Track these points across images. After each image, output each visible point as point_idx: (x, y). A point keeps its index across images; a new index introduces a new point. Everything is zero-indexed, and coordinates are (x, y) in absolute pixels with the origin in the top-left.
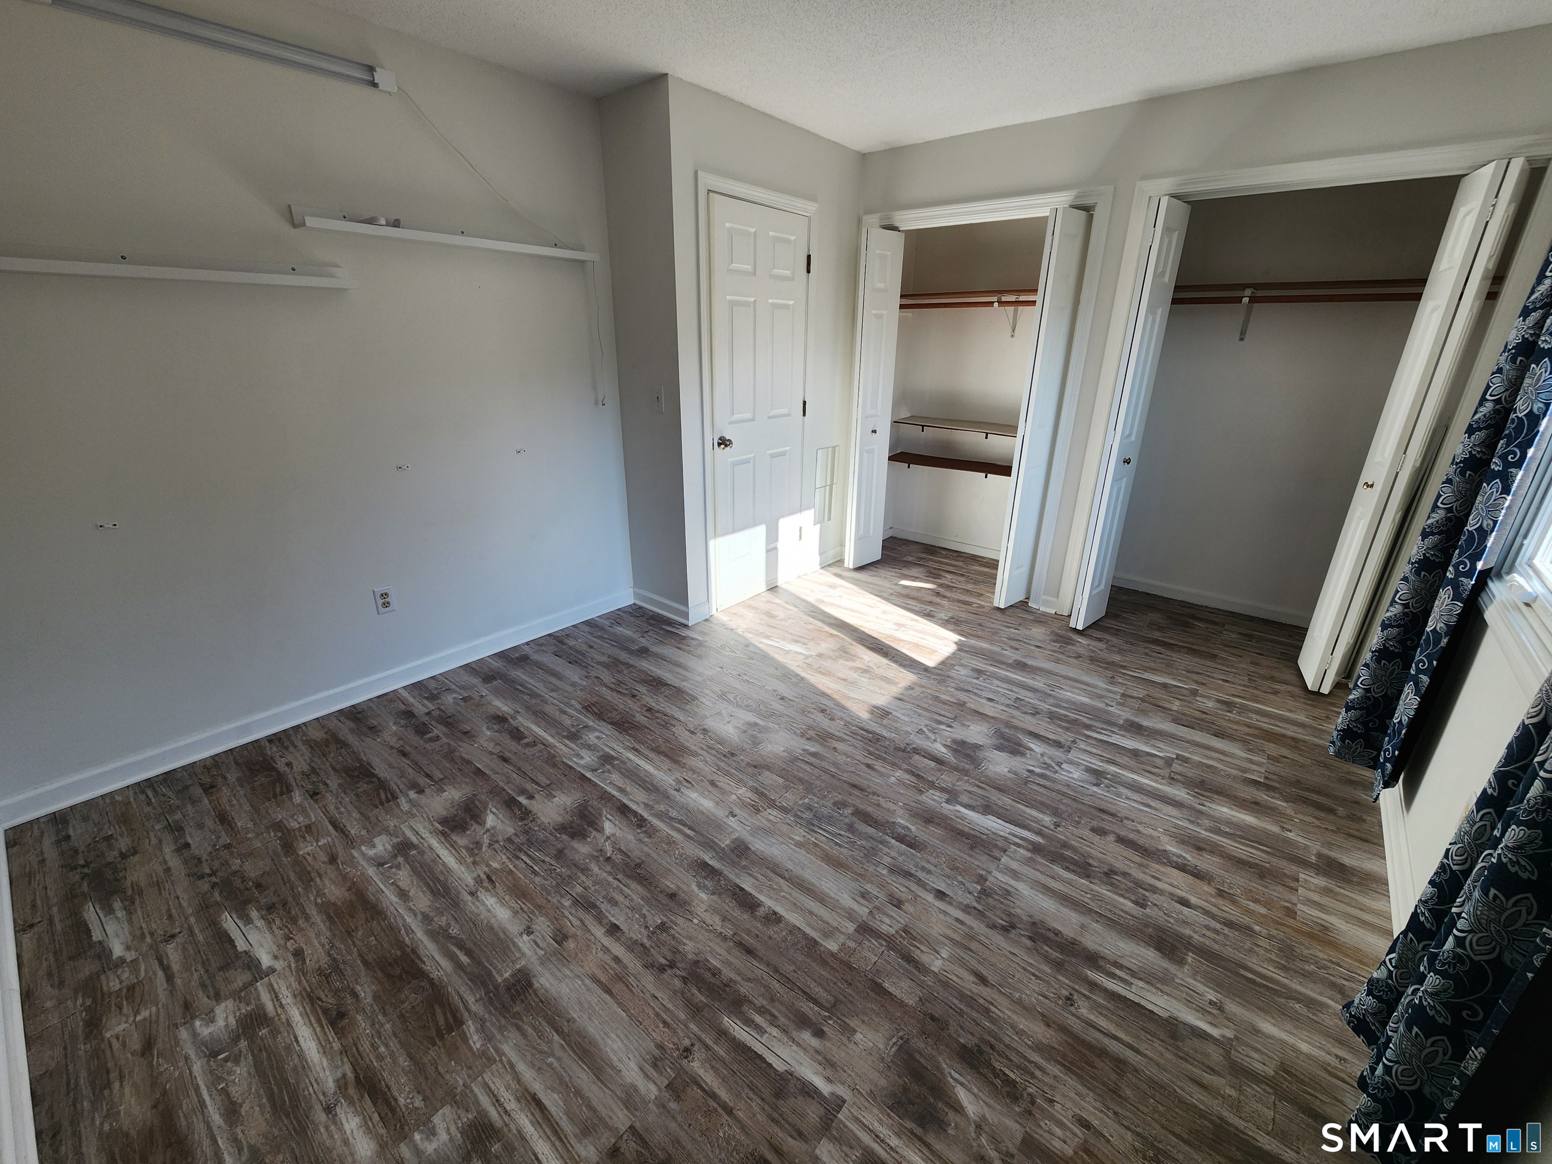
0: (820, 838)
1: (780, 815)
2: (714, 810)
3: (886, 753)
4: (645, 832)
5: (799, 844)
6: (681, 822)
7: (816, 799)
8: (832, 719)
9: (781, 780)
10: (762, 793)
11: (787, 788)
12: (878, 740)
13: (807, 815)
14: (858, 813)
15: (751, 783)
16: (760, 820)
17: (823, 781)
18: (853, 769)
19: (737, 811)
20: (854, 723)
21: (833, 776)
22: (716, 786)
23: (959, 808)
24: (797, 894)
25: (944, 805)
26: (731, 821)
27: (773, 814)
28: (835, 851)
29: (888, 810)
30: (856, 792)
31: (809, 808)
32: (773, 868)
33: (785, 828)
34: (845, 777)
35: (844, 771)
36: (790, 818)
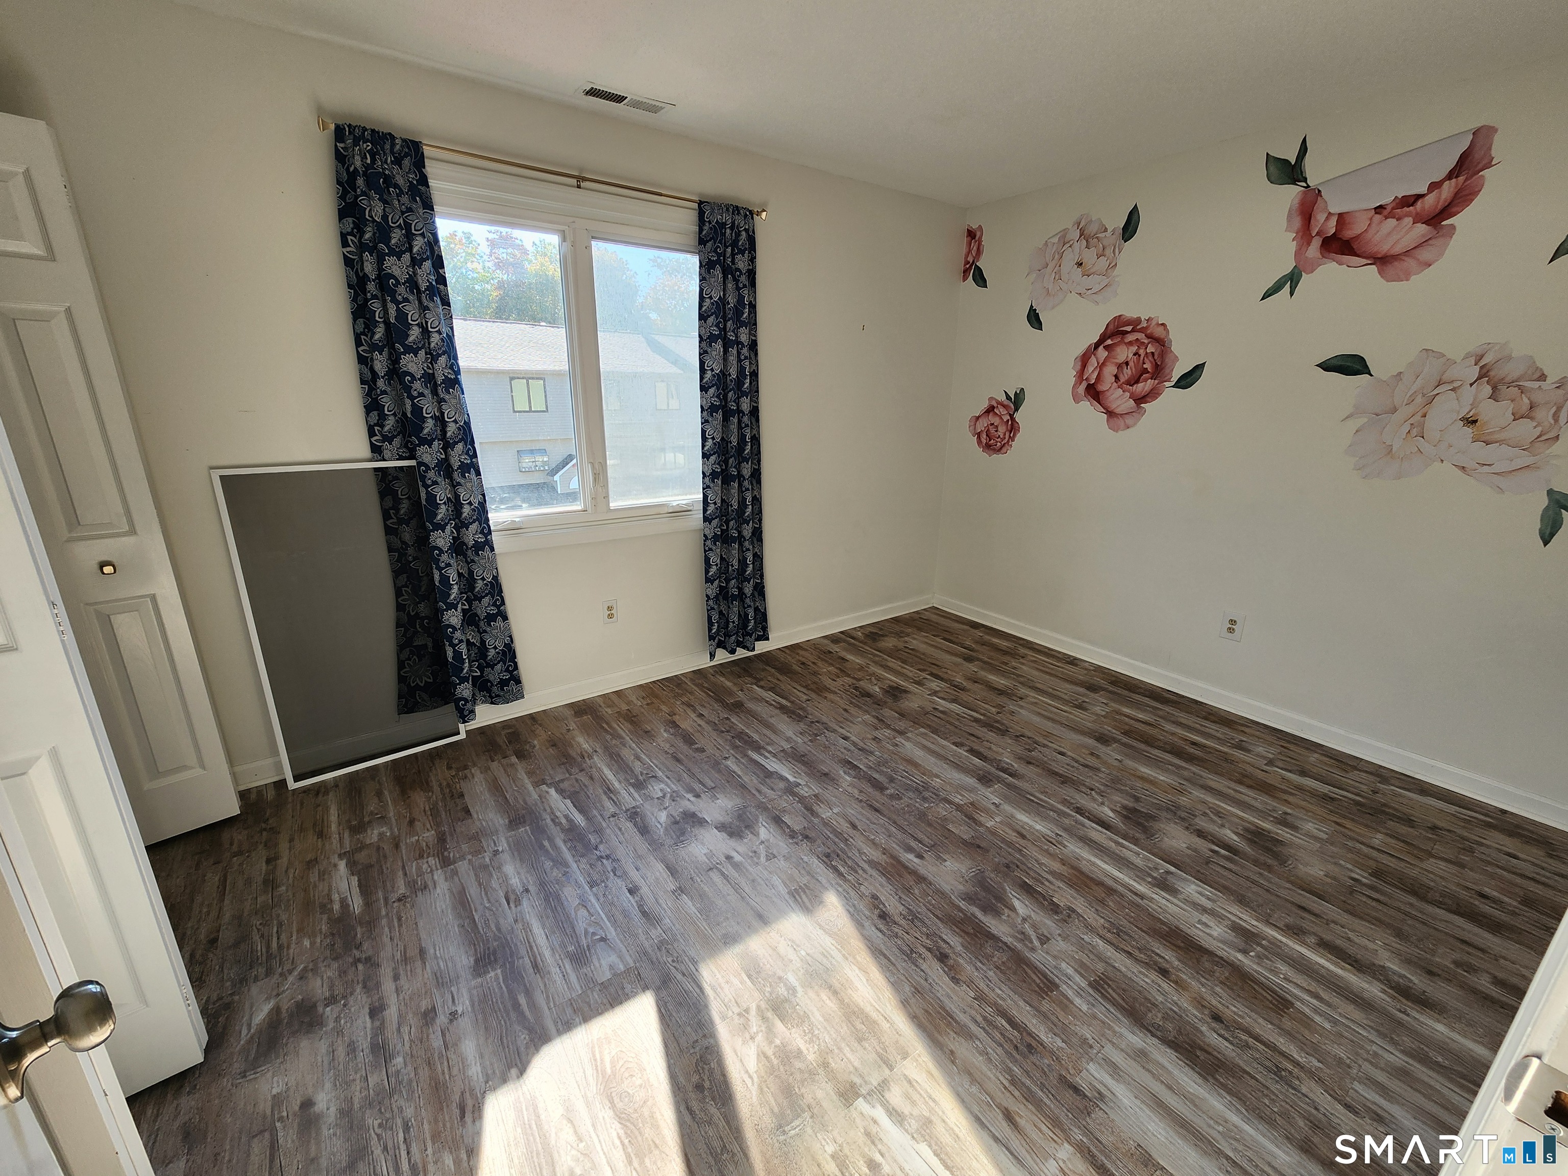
0: (918, 779)
1: (951, 798)
2: (1014, 811)
3: (828, 838)
4: (1072, 804)
5: (937, 776)
6: (1043, 806)
7: (917, 805)
8: (875, 897)
9: (950, 827)
10: (969, 819)
11: (945, 819)
12: (828, 856)
13: (927, 794)
14: (881, 788)
15: (982, 829)
16: (971, 797)
17: (905, 820)
18: (872, 826)
19: (992, 807)
20: (846, 886)
21: (895, 823)
22: (1019, 833)
23: (791, 779)
24: (942, 752)
25: (802, 783)
26: (997, 801)
27: (958, 799)
28: (909, 768)
29: (854, 787)
30: (877, 805)
31: (925, 799)
32: (958, 766)
33: (948, 788)
34: (882, 820)
35: (882, 826)
36: (942, 794)
